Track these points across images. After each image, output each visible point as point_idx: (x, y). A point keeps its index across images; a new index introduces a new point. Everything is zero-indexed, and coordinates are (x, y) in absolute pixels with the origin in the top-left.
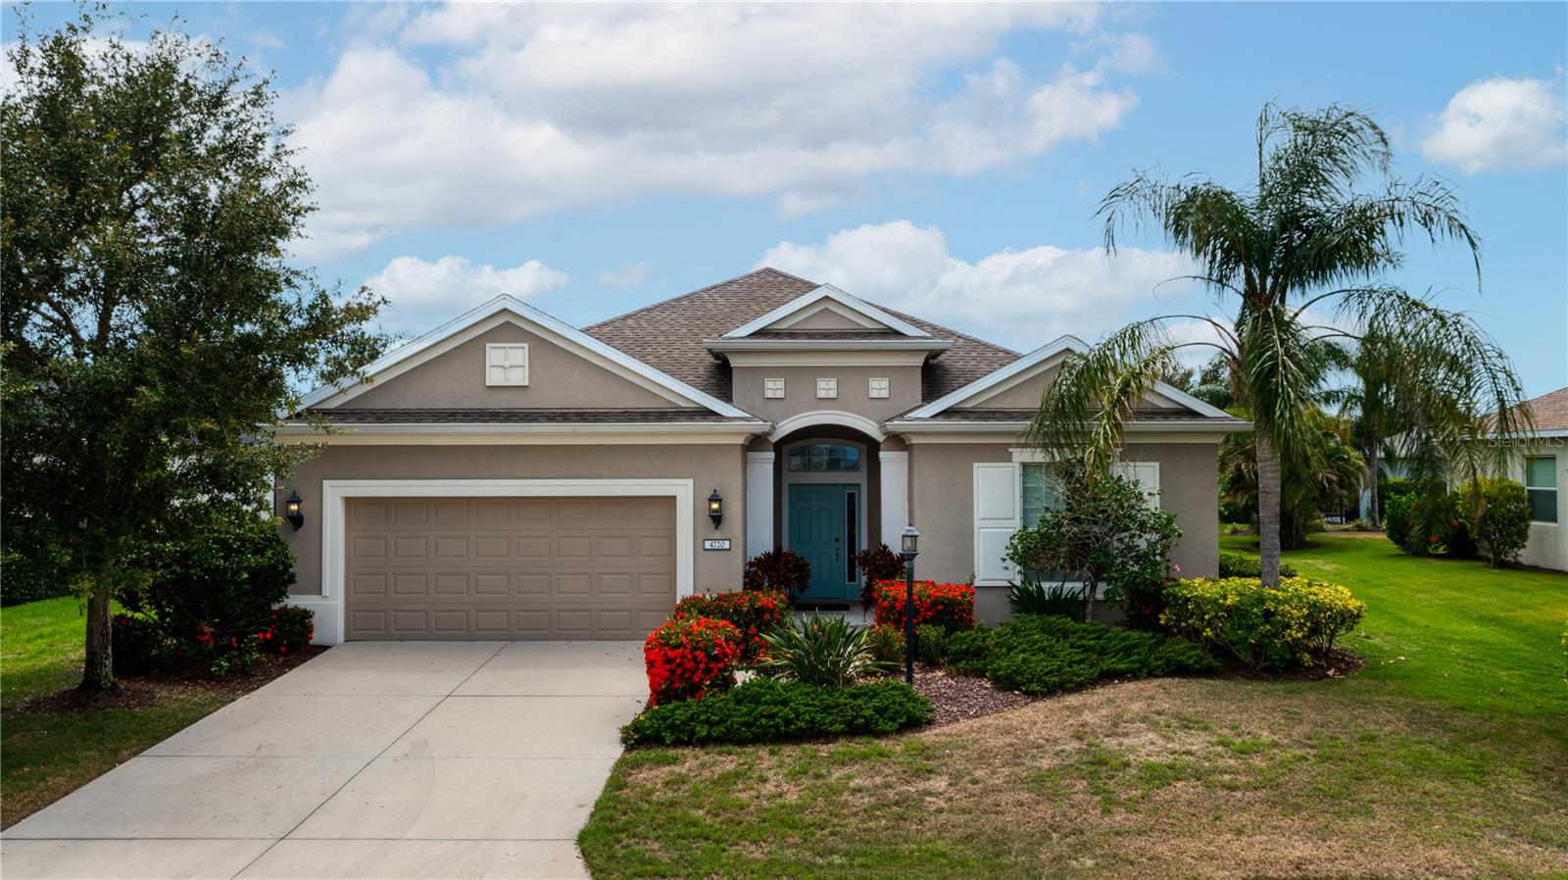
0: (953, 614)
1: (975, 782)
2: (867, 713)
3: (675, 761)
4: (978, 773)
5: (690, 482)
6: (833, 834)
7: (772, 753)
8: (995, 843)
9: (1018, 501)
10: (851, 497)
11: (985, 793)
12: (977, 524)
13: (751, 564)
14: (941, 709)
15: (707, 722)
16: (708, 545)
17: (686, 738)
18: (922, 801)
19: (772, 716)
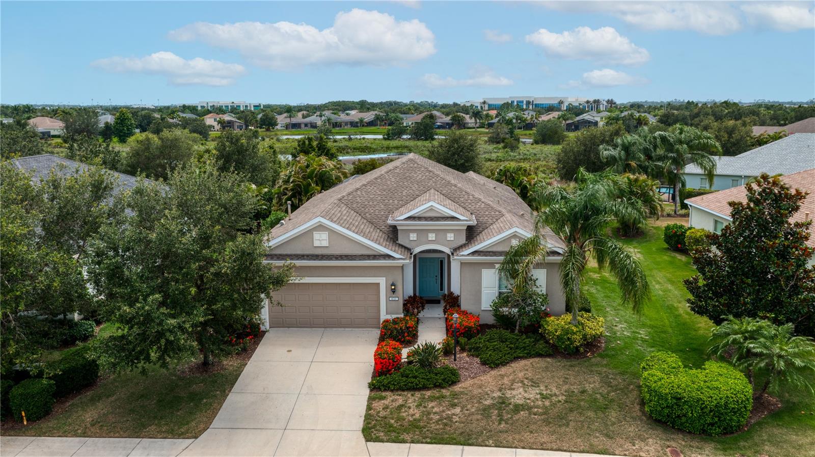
0: (471, 331)
1: (467, 410)
2: (440, 381)
3: (384, 398)
4: (469, 406)
5: (384, 278)
6: (428, 431)
7: (412, 395)
8: (469, 435)
9: (497, 282)
10: (442, 262)
11: (469, 415)
12: (483, 289)
13: (405, 301)
14: (463, 373)
15: (394, 384)
16: (391, 299)
17: (387, 388)
18: (452, 418)
19: (412, 383)
